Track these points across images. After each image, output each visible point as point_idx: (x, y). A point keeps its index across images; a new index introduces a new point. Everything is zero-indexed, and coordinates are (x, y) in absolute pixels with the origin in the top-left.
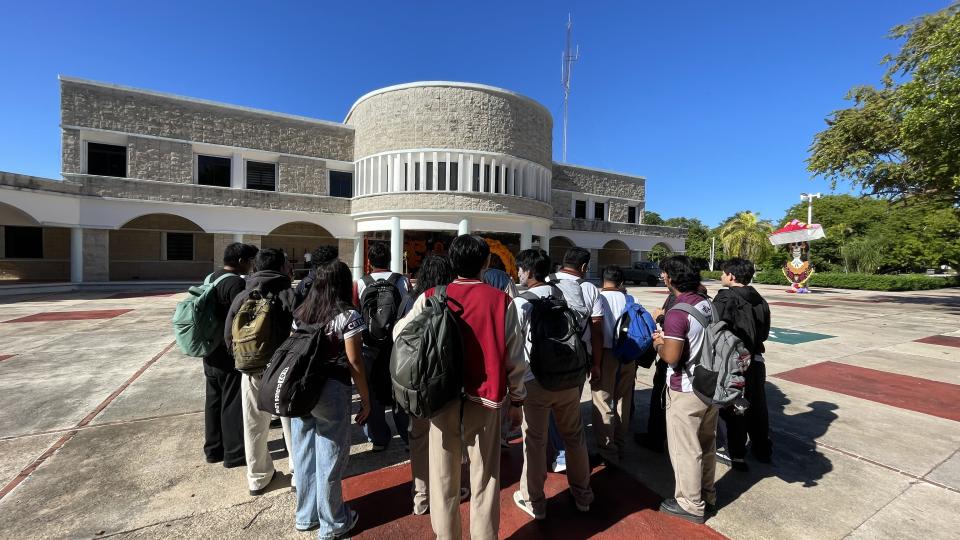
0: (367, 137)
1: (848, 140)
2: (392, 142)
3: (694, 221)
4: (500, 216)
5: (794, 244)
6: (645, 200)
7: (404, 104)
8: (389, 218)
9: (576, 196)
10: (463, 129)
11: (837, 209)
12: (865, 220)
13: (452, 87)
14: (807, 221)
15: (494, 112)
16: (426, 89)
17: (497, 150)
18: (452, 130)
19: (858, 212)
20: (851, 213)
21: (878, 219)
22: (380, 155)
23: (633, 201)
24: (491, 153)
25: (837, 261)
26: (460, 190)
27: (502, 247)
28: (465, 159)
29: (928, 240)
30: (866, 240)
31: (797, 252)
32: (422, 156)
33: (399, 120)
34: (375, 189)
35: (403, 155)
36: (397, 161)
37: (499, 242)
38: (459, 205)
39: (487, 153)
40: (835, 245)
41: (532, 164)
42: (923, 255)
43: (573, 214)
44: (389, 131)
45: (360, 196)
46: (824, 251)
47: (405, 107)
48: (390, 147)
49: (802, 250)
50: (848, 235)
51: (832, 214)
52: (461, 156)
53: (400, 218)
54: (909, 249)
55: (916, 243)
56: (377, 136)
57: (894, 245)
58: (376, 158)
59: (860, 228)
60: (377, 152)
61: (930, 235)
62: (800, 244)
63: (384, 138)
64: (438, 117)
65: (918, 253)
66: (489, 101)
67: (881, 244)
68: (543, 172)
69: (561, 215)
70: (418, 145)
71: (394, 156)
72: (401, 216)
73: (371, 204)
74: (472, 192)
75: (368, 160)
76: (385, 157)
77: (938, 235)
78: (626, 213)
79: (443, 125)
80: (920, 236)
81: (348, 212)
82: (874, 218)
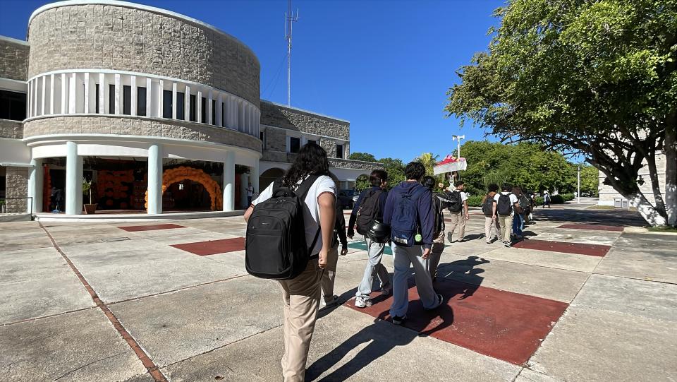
0: (40, 53)
1: (471, 88)
2: (66, 60)
3: (398, 161)
4: (198, 144)
5: (450, 173)
6: (350, 139)
7: (80, 20)
8: (65, 143)
9: (291, 133)
10: (150, 53)
11: (481, 150)
12: (497, 158)
13: (138, 9)
14: (457, 156)
15: (187, 41)
16: (107, 7)
17: (192, 79)
18: (138, 53)
19: (494, 153)
20: (489, 153)
21: (506, 158)
22: (52, 73)
23: (341, 140)
24: (183, 81)
25: (482, 187)
26: (148, 116)
27: (204, 175)
28: (154, 84)
29: (533, 172)
30: (498, 171)
31: (452, 179)
32: (102, 77)
33: (74, 37)
34: (47, 111)
35: (80, 75)
36: (73, 80)
37: (202, 171)
38: (145, 130)
39: (179, 80)
40: (480, 176)
41: (233, 97)
42: (530, 182)
43: (288, 148)
44: (63, 48)
45: (31, 118)
46: (473, 180)
47: (82, 24)
48: (65, 65)
49: (454, 178)
50: (488, 169)
51: (478, 155)
52: (149, 81)
53: (77, 143)
54: (524, 178)
55: (525, 174)
56: (49, 53)
57: (514, 176)
58: (48, 77)
59: (494, 164)
60: (49, 71)
61: (533, 169)
62: (453, 173)
63: (57, 55)
64: (120, 37)
65: (527, 181)
66: (182, 29)
67: (506, 174)
68: (246, 107)
69: (277, 149)
70: (97, 66)
71: (69, 75)
72: (78, 140)
73: (42, 127)
74: (162, 118)
75: (40, 79)
76: (58, 76)
77: (538, 169)
78: (335, 150)
79: (127, 47)
80: (528, 170)
81: (20, 136)
82: (502, 157)
